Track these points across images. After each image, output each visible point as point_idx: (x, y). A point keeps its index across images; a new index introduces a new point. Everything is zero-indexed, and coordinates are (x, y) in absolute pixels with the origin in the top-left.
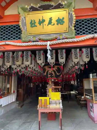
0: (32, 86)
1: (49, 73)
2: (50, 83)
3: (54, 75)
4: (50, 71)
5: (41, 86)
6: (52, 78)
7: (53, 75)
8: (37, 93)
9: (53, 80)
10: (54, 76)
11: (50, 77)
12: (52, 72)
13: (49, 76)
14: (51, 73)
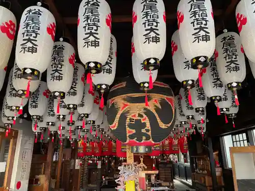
0: (77, 167)
1: (130, 119)
2: (130, 160)
3: (148, 131)
4: (136, 110)
5: (99, 167)
6: (140, 139)
7: (143, 131)
8: (90, 185)
9: (142, 150)
10: (150, 133)
11: (131, 137)
12: (140, 115)
13: (130, 131)
14: (138, 121)
